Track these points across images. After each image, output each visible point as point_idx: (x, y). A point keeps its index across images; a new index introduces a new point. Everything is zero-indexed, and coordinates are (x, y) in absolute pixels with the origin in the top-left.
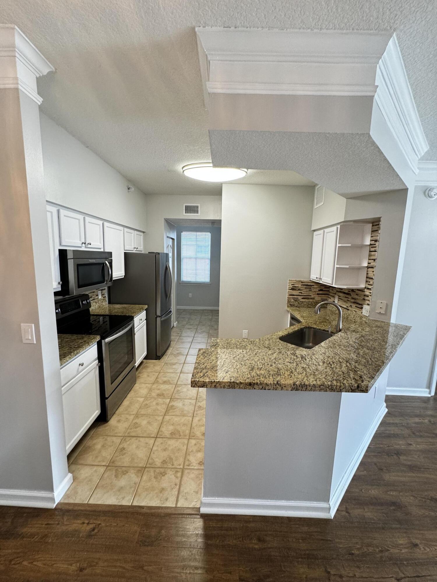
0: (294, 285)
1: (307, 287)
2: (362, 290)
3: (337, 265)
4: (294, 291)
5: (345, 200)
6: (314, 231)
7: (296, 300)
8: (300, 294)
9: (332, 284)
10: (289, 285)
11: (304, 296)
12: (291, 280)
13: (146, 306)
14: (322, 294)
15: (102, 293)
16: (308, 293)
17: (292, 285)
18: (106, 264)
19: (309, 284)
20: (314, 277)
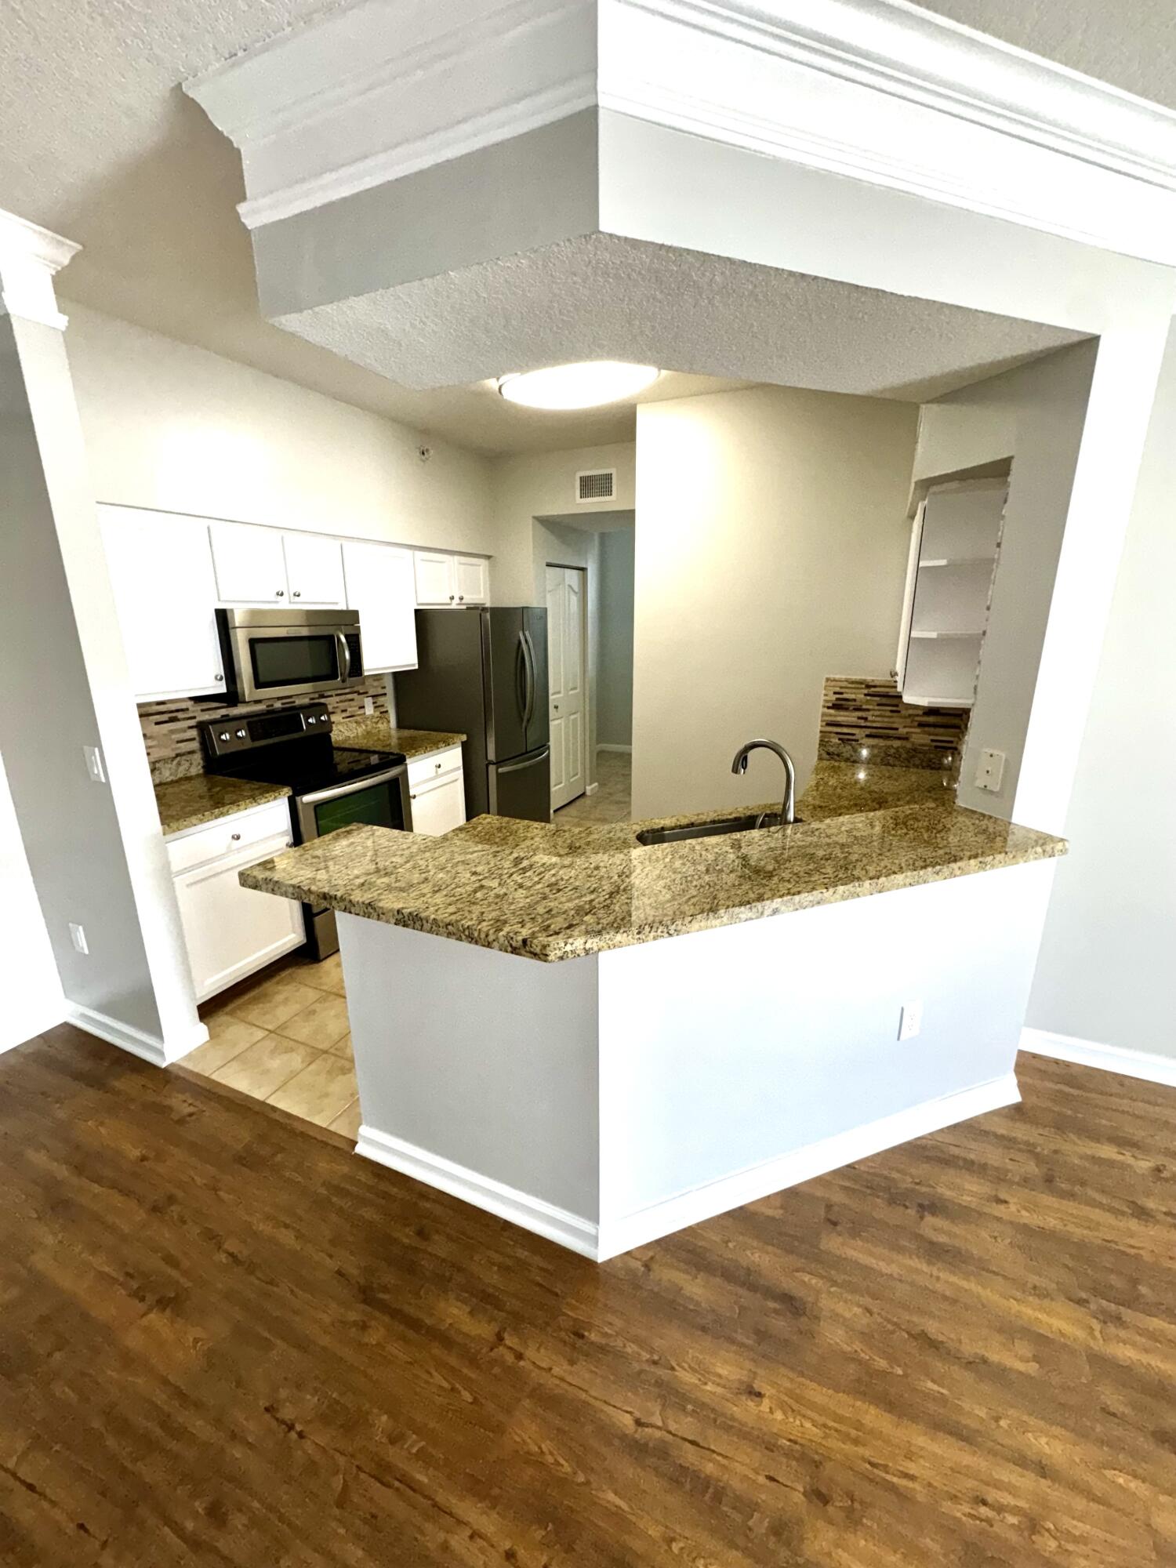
0: (841, 693)
1: (884, 701)
3: (914, 628)
4: (842, 713)
7: (848, 740)
8: (862, 723)
10: (826, 695)
11: (874, 731)
12: (835, 680)
13: (464, 738)
14: (935, 726)
15: (374, 703)
16: (886, 720)
17: (835, 693)
18: (339, 639)
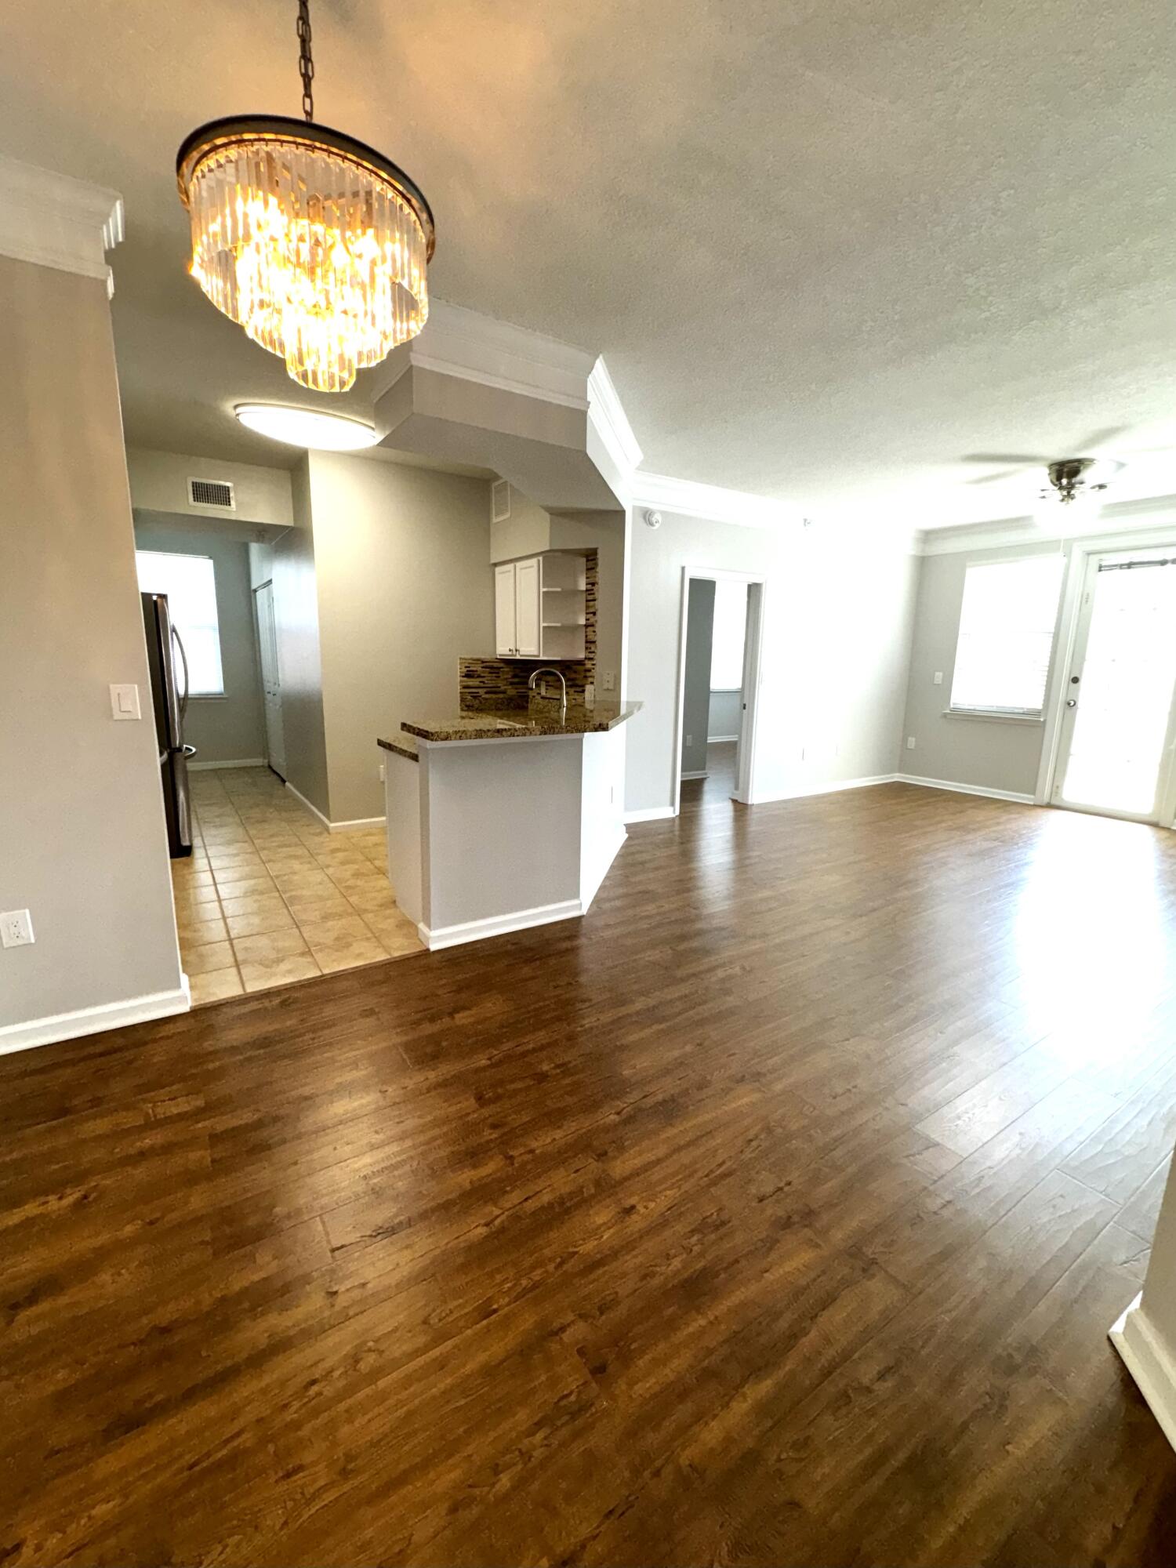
0: (469, 667)
1: (492, 670)
2: (580, 663)
3: (544, 622)
4: (470, 680)
5: (547, 516)
6: (496, 565)
7: (476, 696)
8: (482, 685)
9: (539, 656)
10: (461, 668)
11: (488, 689)
12: (465, 659)
16: (494, 682)
17: (466, 667)
19: (495, 665)
20: (503, 649)
